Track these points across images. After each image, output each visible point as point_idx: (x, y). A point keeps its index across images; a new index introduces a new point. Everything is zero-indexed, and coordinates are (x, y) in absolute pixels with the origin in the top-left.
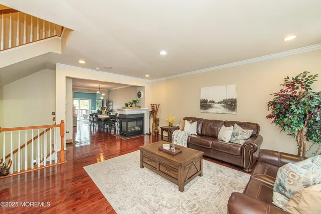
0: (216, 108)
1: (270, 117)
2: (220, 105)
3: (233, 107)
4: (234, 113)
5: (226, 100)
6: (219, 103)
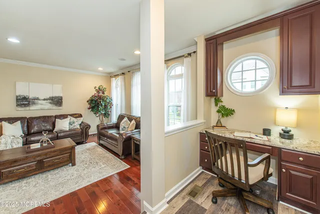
0: (42, 104)
1: (89, 109)
2: (46, 101)
3: (59, 103)
4: (60, 108)
5: (53, 97)
6: (44, 100)
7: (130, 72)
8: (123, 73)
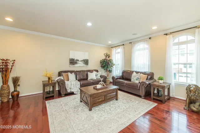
3: (87, 63)
4: (87, 66)
5: (84, 60)
6: (81, 61)
7: (131, 43)
8: (123, 45)
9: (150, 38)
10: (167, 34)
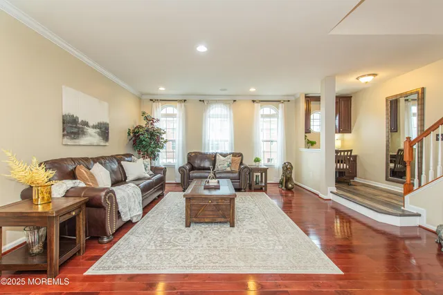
0: (91, 135)
2: (95, 130)
5: (101, 124)
6: (93, 127)
7: (204, 101)
8: (185, 101)
9: (235, 101)
10: (254, 101)
